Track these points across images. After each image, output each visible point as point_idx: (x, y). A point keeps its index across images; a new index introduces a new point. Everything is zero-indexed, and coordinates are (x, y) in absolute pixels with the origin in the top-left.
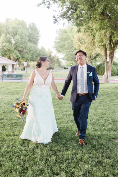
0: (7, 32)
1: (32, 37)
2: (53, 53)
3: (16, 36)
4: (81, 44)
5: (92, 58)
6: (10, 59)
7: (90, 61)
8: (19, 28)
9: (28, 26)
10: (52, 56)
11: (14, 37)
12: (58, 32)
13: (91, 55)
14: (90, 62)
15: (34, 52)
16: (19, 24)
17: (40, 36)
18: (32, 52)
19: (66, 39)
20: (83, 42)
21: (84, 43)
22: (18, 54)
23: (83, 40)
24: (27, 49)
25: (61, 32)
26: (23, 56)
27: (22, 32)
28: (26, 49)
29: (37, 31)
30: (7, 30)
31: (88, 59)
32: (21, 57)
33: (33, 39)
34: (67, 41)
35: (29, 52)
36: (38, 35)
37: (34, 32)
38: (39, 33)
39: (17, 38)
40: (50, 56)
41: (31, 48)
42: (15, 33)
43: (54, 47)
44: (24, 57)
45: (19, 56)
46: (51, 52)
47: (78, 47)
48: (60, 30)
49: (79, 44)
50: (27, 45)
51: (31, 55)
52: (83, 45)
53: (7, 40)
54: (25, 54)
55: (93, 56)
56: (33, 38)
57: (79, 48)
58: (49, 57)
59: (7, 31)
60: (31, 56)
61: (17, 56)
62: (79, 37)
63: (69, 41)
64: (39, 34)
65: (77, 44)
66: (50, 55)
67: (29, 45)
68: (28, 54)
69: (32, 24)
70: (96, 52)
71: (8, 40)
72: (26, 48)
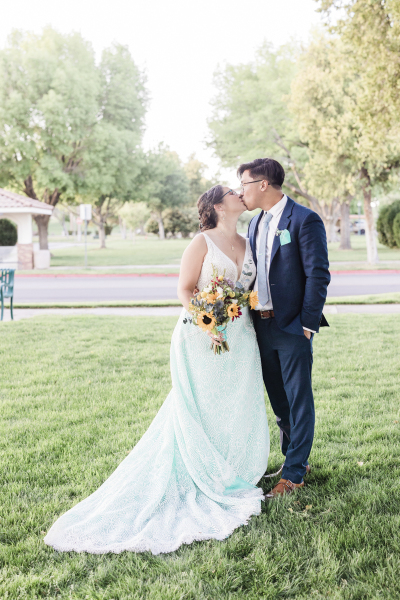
0: (10, 83)
1: (114, 102)
2: (206, 170)
3: (45, 97)
4: (321, 116)
5: (372, 176)
6: (31, 194)
7: (361, 188)
8: (60, 64)
9: (98, 61)
10: (203, 182)
11: (39, 101)
12: (222, 79)
13: (364, 163)
14: (361, 192)
15: (125, 162)
16: (60, 49)
17: (149, 96)
18: (114, 162)
19: (252, 106)
20: (332, 109)
21: (335, 113)
22: (59, 174)
23: (328, 99)
24: (96, 152)
25: (233, 79)
26: (81, 180)
27: (73, 81)
28: (92, 149)
29: (137, 75)
30: (9, 73)
31: (354, 180)
32: (71, 184)
33: (121, 108)
34: (260, 112)
35: (102, 163)
36: (141, 94)
37: (124, 79)
38: (146, 85)
39: (50, 105)
40: (195, 182)
41: (110, 147)
42: (41, 84)
43: (208, 144)
44: (84, 185)
45: (62, 179)
46: (200, 167)
47: (310, 130)
48: (230, 69)
49: (313, 117)
50: (96, 135)
51: (113, 176)
52: (332, 120)
53: (9, 116)
54: (87, 172)
55: (375, 167)
56: (121, 105)
57: (311, 133)
58: (192, 184)
59: (9, 79)
60: (113, 180)
61: (54, 181)
62: (313, 85)
63: (267, 111)
64: (143, 89)
65: (302, 117)
66: (195, 177)
67: (104, 131)
68: (100, 172)
69: (115, 52)
70: (389, 149)
71: (13, 116)
72: (90, 146)
